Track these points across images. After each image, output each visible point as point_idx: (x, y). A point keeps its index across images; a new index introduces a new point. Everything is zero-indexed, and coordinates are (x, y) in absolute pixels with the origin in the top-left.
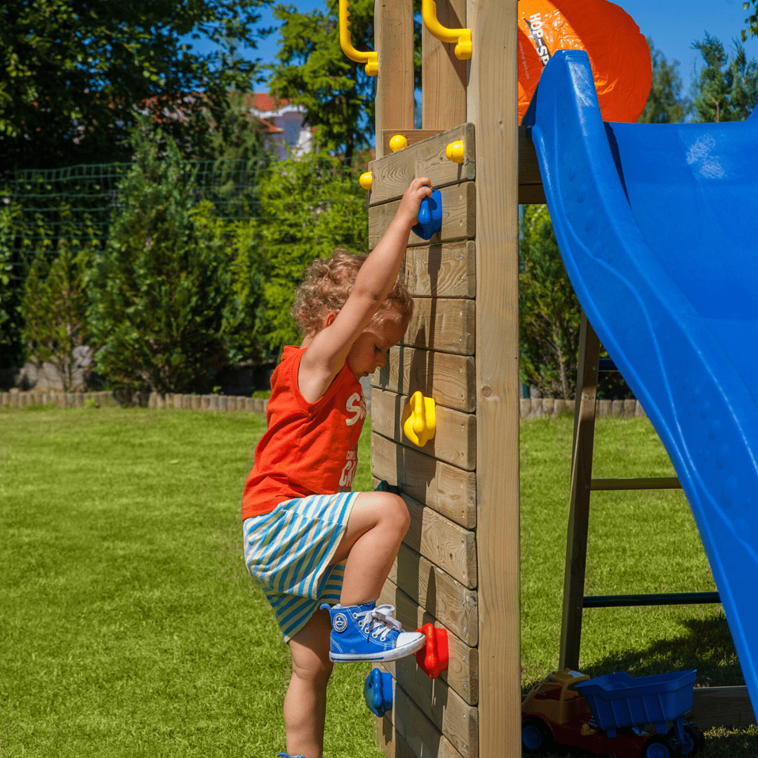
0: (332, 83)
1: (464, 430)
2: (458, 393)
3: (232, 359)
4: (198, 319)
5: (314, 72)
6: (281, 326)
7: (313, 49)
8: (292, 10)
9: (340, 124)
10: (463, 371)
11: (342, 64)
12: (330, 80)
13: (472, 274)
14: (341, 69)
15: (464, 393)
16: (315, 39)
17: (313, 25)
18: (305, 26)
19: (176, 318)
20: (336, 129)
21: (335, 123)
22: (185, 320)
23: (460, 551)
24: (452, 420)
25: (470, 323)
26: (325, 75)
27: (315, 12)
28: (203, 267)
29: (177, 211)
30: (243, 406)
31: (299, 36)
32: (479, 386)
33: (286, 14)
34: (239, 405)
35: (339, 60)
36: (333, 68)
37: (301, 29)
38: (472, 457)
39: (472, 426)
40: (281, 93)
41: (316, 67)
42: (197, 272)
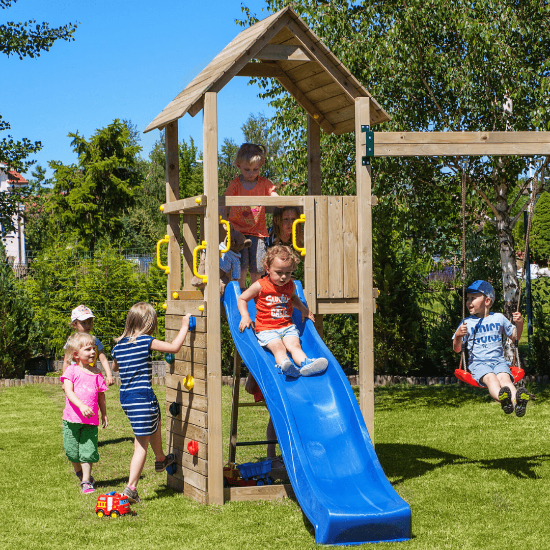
0: (85, 206)
1: (204, 385)
2: (202, 375)
3: (34, 355)
4: (18, 338)
5: (75, 201)
6: (56, 336)
7: (72, 186)
8: (59, 164)
9: (90, 229)
10: (203, 369)
11: (90, 196)
12: (84, 205)
13: (206, 342)
14: (89, 198)
15: (204, 375)
16: (73, 180)
17: (72, 173)
18: (68, 173)
19: (6, 338)
20: (87, 232)
21: (86, 228)
22: (11, 339)
23: (203, 419)
24: (200, 382)
25: (206, 356)
26: (81, 202)
27: (73, 164)
28: (20, 310)
29: (4, 279)
30: (43, 381)
31: (65, 179)
32: (208, 373)
33: (56, 166)
34: (41, 380)
35: (88, 194)
36: (85, 198)
37: (65, 175)
38: (206, 392)
39: (206, 384)
40: (55, 210)
41: (76, 198)
42: (16, 312)
